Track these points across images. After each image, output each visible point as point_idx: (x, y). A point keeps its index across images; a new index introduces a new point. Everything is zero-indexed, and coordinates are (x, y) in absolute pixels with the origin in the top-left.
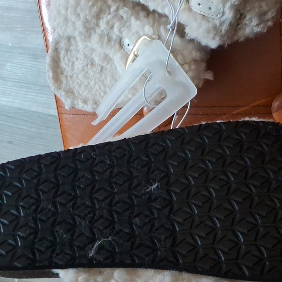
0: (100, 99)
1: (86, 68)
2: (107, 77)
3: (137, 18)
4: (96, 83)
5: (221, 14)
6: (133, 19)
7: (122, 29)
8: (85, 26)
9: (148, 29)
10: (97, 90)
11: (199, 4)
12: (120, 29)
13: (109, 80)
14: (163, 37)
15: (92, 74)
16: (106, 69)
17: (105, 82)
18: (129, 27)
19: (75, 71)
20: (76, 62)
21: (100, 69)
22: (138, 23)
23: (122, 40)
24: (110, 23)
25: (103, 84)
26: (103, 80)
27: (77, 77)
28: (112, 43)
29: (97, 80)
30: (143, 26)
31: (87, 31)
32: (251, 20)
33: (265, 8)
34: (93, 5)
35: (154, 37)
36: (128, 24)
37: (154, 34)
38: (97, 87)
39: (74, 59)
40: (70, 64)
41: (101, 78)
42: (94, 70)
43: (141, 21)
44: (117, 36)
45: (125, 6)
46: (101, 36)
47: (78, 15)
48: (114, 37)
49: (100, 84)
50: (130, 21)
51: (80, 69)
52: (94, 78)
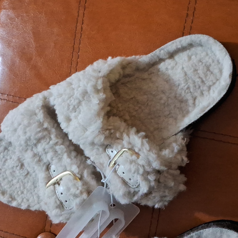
0: (16, 196)
1: (15, 168)
2: (29, 182)
3: (69, 156)
4: (18, 182)
5: (136, 186)
6: (65, 156)
7: (54, 158)
8: (26, 142)
9: (75, 168)
10: (16, 188)
11: (124, 173)
12: (52, 158)
13: (29, 184)
14: (84, 179)
15: (18, 174)
16: (30, 176)
17: (26, 185)
18: (60, 159)
19: (5, 166)
20: (9, 161)
21: (26, 173)
22: (69, 160)
23: (50, 165)
24: (46, 150)
25: (24, 186)
26: (25, 183)
27: (5, 172)
28: (42, 164)
29: (20, 181)
30: (72, 164)
31: (26, 146)
32: (154, 197)
33: (167, 194)
34: (40, 132)
35: (77, 175)
36: (60, 157)
37: (78, 174)
38: (18, 186)
39: (8, 158)
40: (4, 160)
41: (24, 181)
42: (21, 172)
43: (71, 160)
44: (48, 160)
45: (62, 144)
46: (35, 155)
47: (25, 133)
48: (45, 160)
49: (21, 184)
50: (62, 156)
51: (10, 167)
52: (18, 178)
